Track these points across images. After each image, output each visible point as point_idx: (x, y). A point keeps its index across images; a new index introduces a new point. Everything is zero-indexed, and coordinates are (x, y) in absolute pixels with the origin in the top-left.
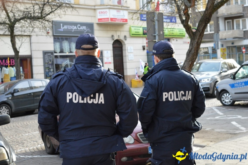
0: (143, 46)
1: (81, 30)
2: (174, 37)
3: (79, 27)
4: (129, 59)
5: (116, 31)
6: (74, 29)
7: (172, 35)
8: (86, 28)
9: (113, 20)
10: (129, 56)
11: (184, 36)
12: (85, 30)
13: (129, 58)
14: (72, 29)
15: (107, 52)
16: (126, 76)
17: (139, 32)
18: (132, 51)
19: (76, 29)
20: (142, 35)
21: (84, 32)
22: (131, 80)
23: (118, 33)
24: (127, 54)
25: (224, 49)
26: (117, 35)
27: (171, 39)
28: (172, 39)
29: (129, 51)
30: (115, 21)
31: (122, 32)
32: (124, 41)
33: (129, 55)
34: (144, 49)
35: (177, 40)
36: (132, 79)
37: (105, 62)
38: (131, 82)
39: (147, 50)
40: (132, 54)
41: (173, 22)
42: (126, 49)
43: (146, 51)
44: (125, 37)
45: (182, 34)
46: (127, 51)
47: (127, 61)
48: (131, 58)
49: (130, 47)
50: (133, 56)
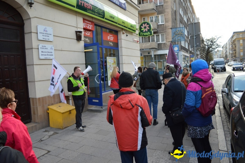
0: (76, 32)
2: (124, 30)
4: (42, 57)
7: (123, 24)
10: (40, 50)
13: (40, 53)
16: (33, 99)
18: (51, 38)
22: (48, 109)
24: (35, 43)
25: (142, 58)
27: (120, 31)
28: (122, 32)
29: (41, 37)
33: (40, 47)
34: (79, 38)
35: (127, 36)
36: (50, 107)
38: (48, 113)
39: (85, 41)
40: (48, 46)
41: (123, 8)
42: (33, 30)
43: (82, 43)
46: (33, 35)
47: (36, 61)
48: (46, 54)
49: (44, 27)
50: (53, 51)
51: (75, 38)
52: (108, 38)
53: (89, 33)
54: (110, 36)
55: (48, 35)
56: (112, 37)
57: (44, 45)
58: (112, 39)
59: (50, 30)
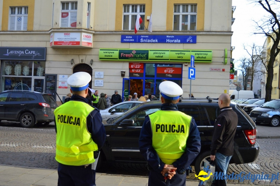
1: (29, 54)
2: (186, 63)
3: (27, 52)
4: (96, 86)
5: (79, 55)
6: (21, 54)
8: (35, 53)
9: (58, 43)
10: (95, 83)
11: (211, 61)
12: (34, 55)
13: (95, 84)
14: (19, 54)
15: (64, 77)
17: (112, 56)
18: (102, 77)
19: (23, 54)
20: (117, 59)
21: (33, 56)
23: (82, 57)
26: (80, 60)
28: (184, 65)
29: (96, 77)
30: (61, 44)
31: (87, 56)
32: (90, 65)
33: (95, 81)
37: (59, 86)
40: (100, 81)
41: (189, 42)
42: (93, 74)
44: (92, 61)
45: (205, 58)
46: (93, 76)
48: (98, 84)
49: (99, 72)
50: (103, 83)
51: (121, 75)
52: (165, 71)
53: (139, 70)
54: (168, 70)
55: (100, 75)
56: (171, 70)
57: (97, 80)
58: (171, 71)
59: (102, 73)
